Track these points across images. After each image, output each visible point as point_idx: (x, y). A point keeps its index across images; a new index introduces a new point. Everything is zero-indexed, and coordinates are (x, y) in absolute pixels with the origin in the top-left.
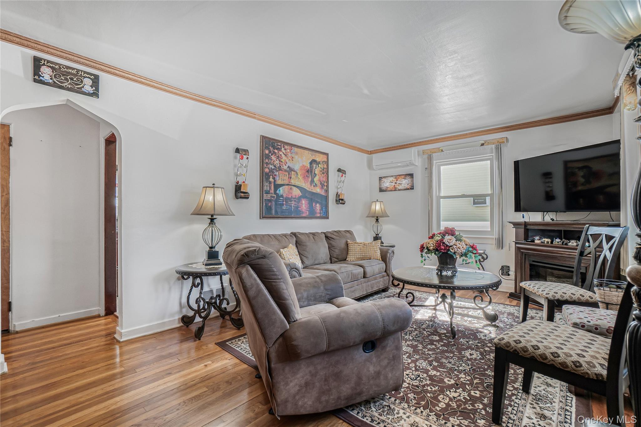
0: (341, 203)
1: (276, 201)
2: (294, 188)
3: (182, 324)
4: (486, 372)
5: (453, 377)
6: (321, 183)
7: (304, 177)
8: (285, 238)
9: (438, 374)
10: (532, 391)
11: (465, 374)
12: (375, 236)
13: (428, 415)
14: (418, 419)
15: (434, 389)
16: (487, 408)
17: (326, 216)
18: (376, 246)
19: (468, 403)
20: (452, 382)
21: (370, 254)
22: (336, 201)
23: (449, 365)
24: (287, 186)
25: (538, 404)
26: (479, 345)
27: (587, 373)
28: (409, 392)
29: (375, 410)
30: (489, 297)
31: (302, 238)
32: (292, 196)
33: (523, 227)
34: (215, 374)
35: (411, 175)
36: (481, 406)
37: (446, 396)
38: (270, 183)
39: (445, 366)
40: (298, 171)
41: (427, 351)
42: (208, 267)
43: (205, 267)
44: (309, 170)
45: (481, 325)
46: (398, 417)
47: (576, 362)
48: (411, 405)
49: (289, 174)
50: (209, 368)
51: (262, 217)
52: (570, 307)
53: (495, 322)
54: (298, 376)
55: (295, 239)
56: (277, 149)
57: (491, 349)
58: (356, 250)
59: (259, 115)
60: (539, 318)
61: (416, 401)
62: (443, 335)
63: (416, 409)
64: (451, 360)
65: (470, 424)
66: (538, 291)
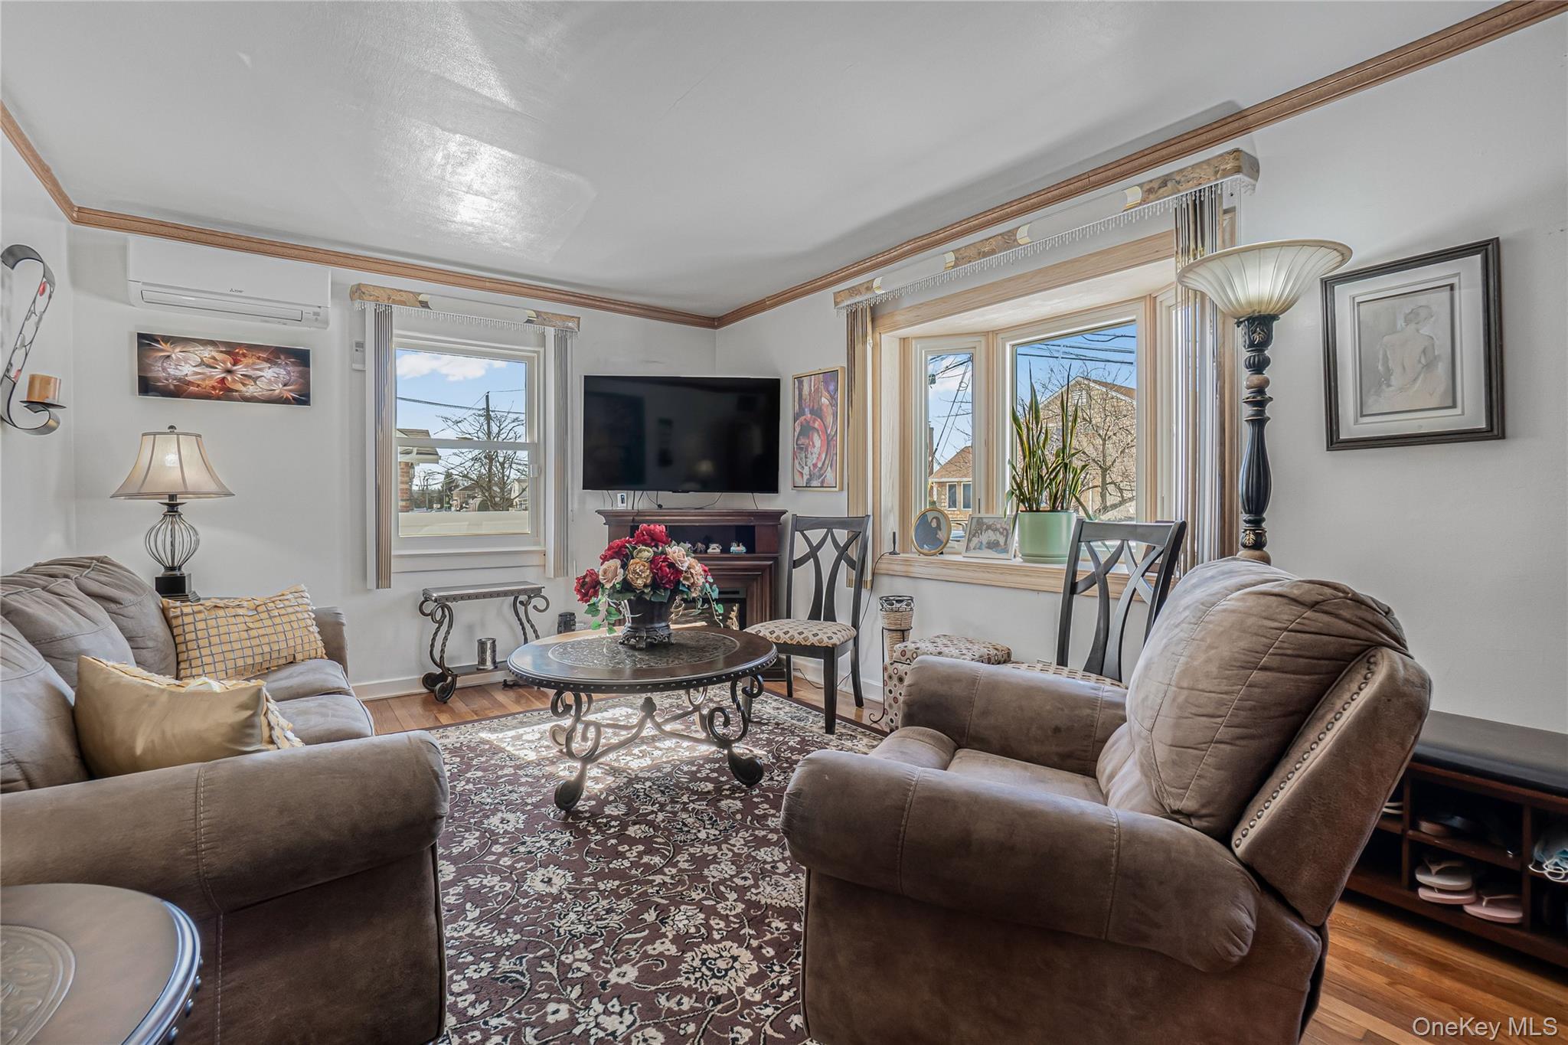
12: (161, 572)
35: (300, 355)
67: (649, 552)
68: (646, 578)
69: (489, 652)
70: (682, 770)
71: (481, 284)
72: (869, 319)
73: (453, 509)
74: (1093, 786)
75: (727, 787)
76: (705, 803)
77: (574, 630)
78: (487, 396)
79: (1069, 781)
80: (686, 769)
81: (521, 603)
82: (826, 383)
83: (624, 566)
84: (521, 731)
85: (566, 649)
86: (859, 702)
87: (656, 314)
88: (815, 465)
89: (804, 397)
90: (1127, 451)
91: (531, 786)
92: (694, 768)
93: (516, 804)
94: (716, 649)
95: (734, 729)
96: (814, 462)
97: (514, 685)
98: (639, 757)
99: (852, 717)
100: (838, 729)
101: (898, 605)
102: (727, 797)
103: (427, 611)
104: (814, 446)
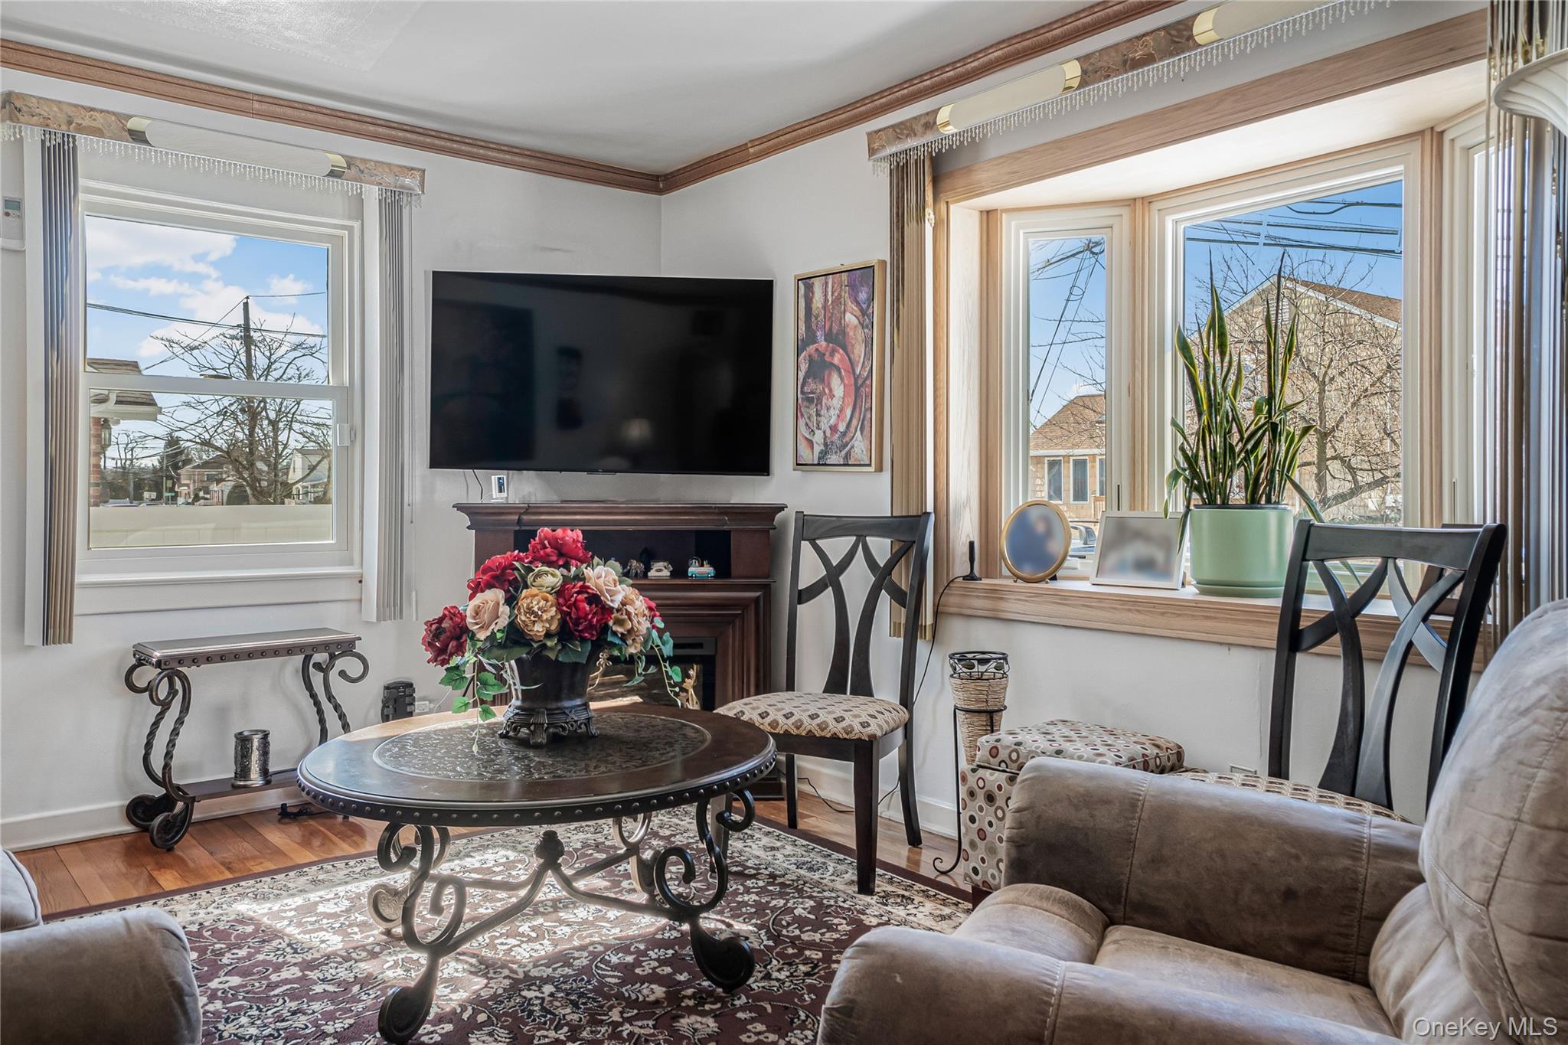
67: (553, 575)
68: (550, 621)
69: (255, 756)
70: (607, 963)
71: (245, 104)
72: (928, 179)
73: (181, 500)
74: (1366, 1002)
75: (690, 992)
76: (651, 1023)
77: (411, 714)
78: (246, 305)
79: (1318, 990)
80: (614, 960)
81: (318, 666)
82: (853, 287)
83: (511, 600)
84: (314, 897)
85: (403, 747)
86: (914, 837)
87: (558, 167)
88: (834, 429)
89: (815, 312)
90: (1363, 402)
91: (332, 1001)
92: (630, 959)
93: (305, 1037)
94: (671, 744)
95: (701, 888)
96: (832, 421)
97: (300, 813)
98: (530, 940)
99: (903, 864)
100: (881, 885)
101: (982, 668)
102: (690, 1011)
103: (141, 683)
104: (832, 396)
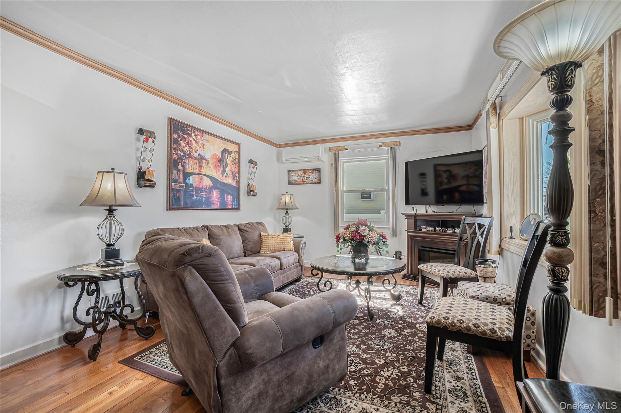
0: (253, 195)
1: (185, 191)
2: (205, 178)
3: (65, 344)
4: (406, 347)
5: (382, 357)
6: (233, 174)
7: (215, 167)
8: (197, 231)
9: (369, 356)
10: (444, 358)
11: (390, 352)
12: (285, 227)
13: (373, 399)
14: (365, 405)
15: (369, 372)
16: (417, 381)
17: (237, 208)
18: (290, 237)
19: (401, 379)
20: (383, 362)
21: (284, 246)
22: (247, 192)
23: (375, 346)
24: (197, 176)
25: (451, 368)
26: (393, 323)
27: (500, 337)
28: (349, 379)
29: (323, 405)
30: (394, 280)
31: (215, 231)
32: (202, 186)
33: (414, 218)
34: (126, 402)
35: (318, 171)
36: (412, 380)
37: (381, 376)
38: (179, 171)
39: (372, 347)
40: (209, 160)
41: (353, 336)
42: (106, 269)
43: (101, 269)
44: (220, 159)
45: (389, 305)
46: (347, 408)
47: (492, 329)
48: (354, 392)
49: (199, 162)
50: (116, 396)
51: (170, 208)
52: (464, 283)
53: (399, 301)
54: (251, 387)
55: (208, 232)
56: (187, 134)
57: (403, 326)
58: (269, 242)
59: (166, 94)
60: (429, 294)
61: (358, 387)
62: (362, 318)
63: (360, 395)
64: (375, 341)
65: (408, 399)
66: (435, 272)
